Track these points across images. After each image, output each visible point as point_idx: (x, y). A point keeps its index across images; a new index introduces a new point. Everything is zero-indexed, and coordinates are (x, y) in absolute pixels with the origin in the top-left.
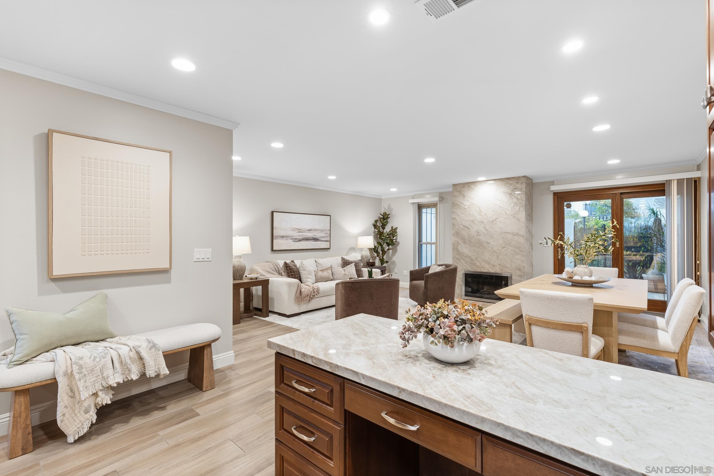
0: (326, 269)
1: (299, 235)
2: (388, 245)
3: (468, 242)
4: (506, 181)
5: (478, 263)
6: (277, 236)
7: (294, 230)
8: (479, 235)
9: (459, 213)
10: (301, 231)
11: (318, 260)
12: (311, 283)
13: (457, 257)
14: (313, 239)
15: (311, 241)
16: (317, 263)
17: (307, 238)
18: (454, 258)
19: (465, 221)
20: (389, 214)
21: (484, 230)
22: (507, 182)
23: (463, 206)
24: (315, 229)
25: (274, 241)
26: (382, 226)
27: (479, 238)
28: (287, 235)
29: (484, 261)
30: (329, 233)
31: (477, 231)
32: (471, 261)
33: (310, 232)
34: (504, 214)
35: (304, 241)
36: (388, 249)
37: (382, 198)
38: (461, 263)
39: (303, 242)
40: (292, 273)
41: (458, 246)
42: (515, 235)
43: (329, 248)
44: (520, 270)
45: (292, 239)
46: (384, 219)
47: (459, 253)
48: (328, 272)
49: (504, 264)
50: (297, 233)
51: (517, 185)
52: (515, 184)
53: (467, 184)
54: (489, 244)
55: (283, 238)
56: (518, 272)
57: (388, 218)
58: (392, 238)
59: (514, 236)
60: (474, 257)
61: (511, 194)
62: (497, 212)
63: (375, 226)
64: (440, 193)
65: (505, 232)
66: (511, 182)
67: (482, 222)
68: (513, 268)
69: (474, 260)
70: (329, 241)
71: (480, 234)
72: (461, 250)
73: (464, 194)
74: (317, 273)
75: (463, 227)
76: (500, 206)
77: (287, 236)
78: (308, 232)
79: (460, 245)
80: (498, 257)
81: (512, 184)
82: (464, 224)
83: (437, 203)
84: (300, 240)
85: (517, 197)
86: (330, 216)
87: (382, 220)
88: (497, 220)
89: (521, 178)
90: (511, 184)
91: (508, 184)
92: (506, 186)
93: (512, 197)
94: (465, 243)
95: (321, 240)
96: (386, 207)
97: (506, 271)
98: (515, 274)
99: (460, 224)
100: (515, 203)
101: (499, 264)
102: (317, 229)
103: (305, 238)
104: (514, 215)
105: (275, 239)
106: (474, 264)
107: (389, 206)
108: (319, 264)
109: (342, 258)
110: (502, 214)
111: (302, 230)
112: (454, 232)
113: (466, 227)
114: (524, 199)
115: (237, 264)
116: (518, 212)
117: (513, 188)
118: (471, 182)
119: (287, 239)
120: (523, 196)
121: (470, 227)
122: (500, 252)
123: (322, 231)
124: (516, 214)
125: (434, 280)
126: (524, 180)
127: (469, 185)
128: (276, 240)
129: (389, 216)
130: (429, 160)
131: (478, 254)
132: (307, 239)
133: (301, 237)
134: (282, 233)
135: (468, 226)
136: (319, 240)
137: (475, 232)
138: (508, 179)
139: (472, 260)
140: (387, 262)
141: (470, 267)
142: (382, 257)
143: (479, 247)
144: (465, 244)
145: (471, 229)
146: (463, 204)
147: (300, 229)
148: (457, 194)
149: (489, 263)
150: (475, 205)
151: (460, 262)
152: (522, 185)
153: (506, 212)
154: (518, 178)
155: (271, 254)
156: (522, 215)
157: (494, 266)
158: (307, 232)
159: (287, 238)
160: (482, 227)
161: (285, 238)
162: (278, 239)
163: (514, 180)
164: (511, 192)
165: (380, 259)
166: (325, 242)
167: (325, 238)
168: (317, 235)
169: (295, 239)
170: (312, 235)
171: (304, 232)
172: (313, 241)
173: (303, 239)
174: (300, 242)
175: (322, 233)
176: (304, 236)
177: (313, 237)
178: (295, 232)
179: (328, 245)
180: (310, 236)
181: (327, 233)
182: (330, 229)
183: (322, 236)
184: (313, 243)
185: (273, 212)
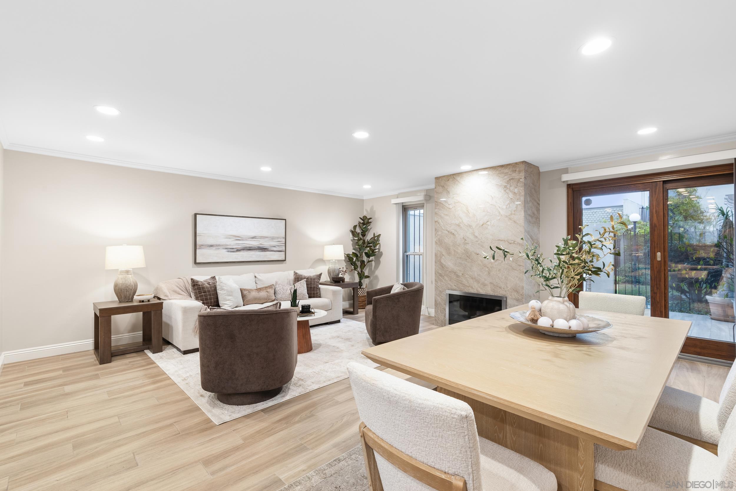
0: (266, 287)
1: (237, 244)
2: (368, 255)
3: (453, 253)
4: (500, 169)
5: (464, 281)
6: (202, 245)
7: (229, 237)
8: (466, 244)
9: (442, 215)
10: (240, 239)
11: (259, 275)
12: (230, 306)
13: (440, 272)
14: (258, 249)
15: (256, 251)
16: (256, 279)
17: (250, 247)
18: (437, 273)
19: (450, 226)
20: (371, 218)
21: (472, 237)
22: (500, 171)
23: (447, 205)
24: (262, 237)
26: (362, 232)
27: (467, 247)
28: (218, 243)
29: (472, 278)
30: (284, 240)
31: (463, 238)
32: (457, 278)
33: (254, 240)
34: (497, 215)
35: (244, 251)
36: (369, 262)
37: (364, 199)
38: (445, 280)
39: (243, 252)
40: (202, 293)
41: (441, 257)
42: (511, 243)
43: (284, 259)
44: (517, 292)
45: (226, 249)
46: (364, 224)
47: (443, 267)
48: (267, 291)
49: (497, 283)
50: (235, 241)
51: (514, 175)
52: (511, 173)
53: (452, 175)
54: (479, 255)
55: (211, 248)
56: (515, 295)
57: (369, 223)
58: (373, 248)
59: (510, 245)
60: (460, 273)
61: (505, 187)
62: (488, 212)
63: (353, 233)
64: (427, 190)
65: (499, 239)
66: (506, 171)
67: (470, 226)
68: (509, 288)
69: (460, 276)
70: (283, 251)
71: (468, 242)
72: (444, 263)
73: (448, 190)
74: (249, 292)
75: (447, 232)
76: (491, 205)
77: (219, 245)
78: (251, 239)
79: (443, 257)
80: (489, 273)
81: (508, 173)
82: (448, 229)
83: (424, 203)
84: (238, 250)
85: (513, 191)
86: (284, 221)
87: (361, 225)
88: (488, 223)
89: (518, 164)
90: (506, 173)
91: (503, 173)
92: (499, 177)
93: (507, 191)
94: (449, 253)
95: (271, 250)
96: (369, 210)
97: (499, 292)
98: (510, 297)
99: (443, 228)
100: (511, 199)
101: (491, 283)
102: (265, 236)
103: (246, 247)
104: (509, 215)
105: (199, 249)
106: (460, 282)
107: (372, 209)
108: (259, 280)
109: (294, 272)
110: (494, 215)
111: (242, 238)
112: (437, 240)
113: (451, 233)
114: (523, 194)
115: (121, 282)
116: (514, 211)
117: (508, 179)
118: (457, 174)
119: (219, 249)
120: (522, 189)
121: (455, 233)
122: (492, 266)
123: (273, 238)
124: (512, 214)
125: (386, 306)
126: (522, 167)
127: (454, 177)
128: (199, 250)
129: (370, 221)
130: (361, 135)
131: (465, 269)
132: (250, 249)
133: (239, 247)
134: (211, 241)
135: (453, 231)
136: (269, 250)
137: (461, 239)
138: (502, 166)
139: (458, 276)
140: (367, 277)
141: (455, 286)
142: (361, 271)
143: (466, 260)
144: (450, 256)
145: (457, 236)
146: (447, 203)
147: (238, 236)
148: (440, 189)
149: (478, 281)
150: (461, 204)
151: (443, 279)
152: (519, 174)
153: (499, 212)
154: (514, 165)
155: (193, 267)
156: (520, 216)
157: (484, 285)
159: (218, 248)
160: (469, 233)
161: (215, 248)
163: (510, 168)
164: (506, 185)
165: (358, 273)
166: (277, 253)
167: (277, 248)
168: (265, 243)
169: (230, 249)
170: (257, 244)
171: (244, 240)
172: (259, 251)
173: (244, 249)
174: (238, 253)
175: (273, 241)
176: (244, 245)
177: (258, 246)
178: (231, 240)
179: (280, 256)
180: (255, 245)
181: (281, 241)
182: (285, 237)
183: (272, 245)
184: (259, 253)
185: (196, 215)
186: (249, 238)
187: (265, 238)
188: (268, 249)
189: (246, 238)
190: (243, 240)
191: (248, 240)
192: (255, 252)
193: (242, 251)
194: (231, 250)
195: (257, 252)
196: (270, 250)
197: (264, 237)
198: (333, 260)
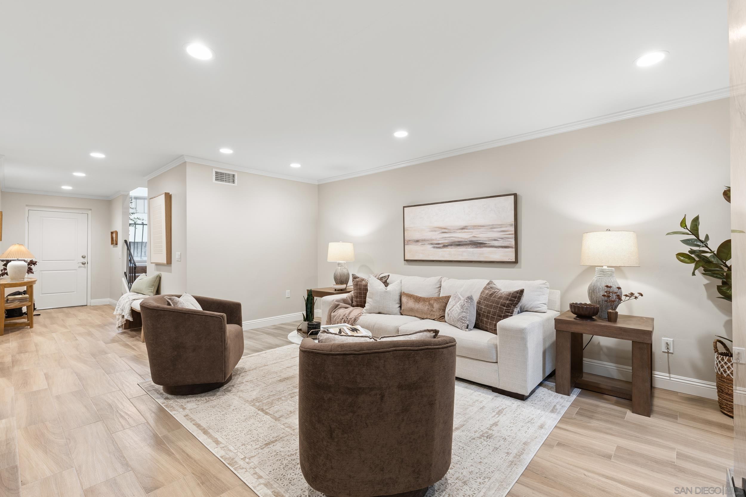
1: (443, 238)
6: (409, 241)
7: (434, 229)
10: (447, 231)
14: (471, 244)
17: (459, 242)
24: (475, 226)
25: (406, 246)
28: (423, 238)
33: (465, 232)
35: (452, 247)
39: (451, 248)
43: (515, 260)
45: (432, 244)
50: (440, 234)
55: (417, 243)
70: (512, 247)
84: (445, 246)
86: (514, 197)
95: (490, 245)
103: (454, 242)
105: (407, 244)
111: (448, 229)
119: (424, 244)
123: (492, 227)
132: (459, 244)
133: (446, 241)
134: (417, 236)
147: (445, 227)
155: (405, 265)
158: (459, 232)
159: (423, 243)
161: (421, 243)
162: (411, 244)
167: (500, 242)
171: (452, 232)
172: (472, 247)
173: (451, 244)
174: (445, 249)
175: (493, 231)
177: (471, 239)
179: (509, 255)
180: (466, 239)
181: (506, 230)
182: (514, 223)
183: (491, 237)
184: (472, 250)
185: (404, 207)
186: (457, 230)
187: (479, 227)
191: (457, 232)
192: (466, 248)
196: (488, 245)
197: (479, 226)
198: (602, 266)
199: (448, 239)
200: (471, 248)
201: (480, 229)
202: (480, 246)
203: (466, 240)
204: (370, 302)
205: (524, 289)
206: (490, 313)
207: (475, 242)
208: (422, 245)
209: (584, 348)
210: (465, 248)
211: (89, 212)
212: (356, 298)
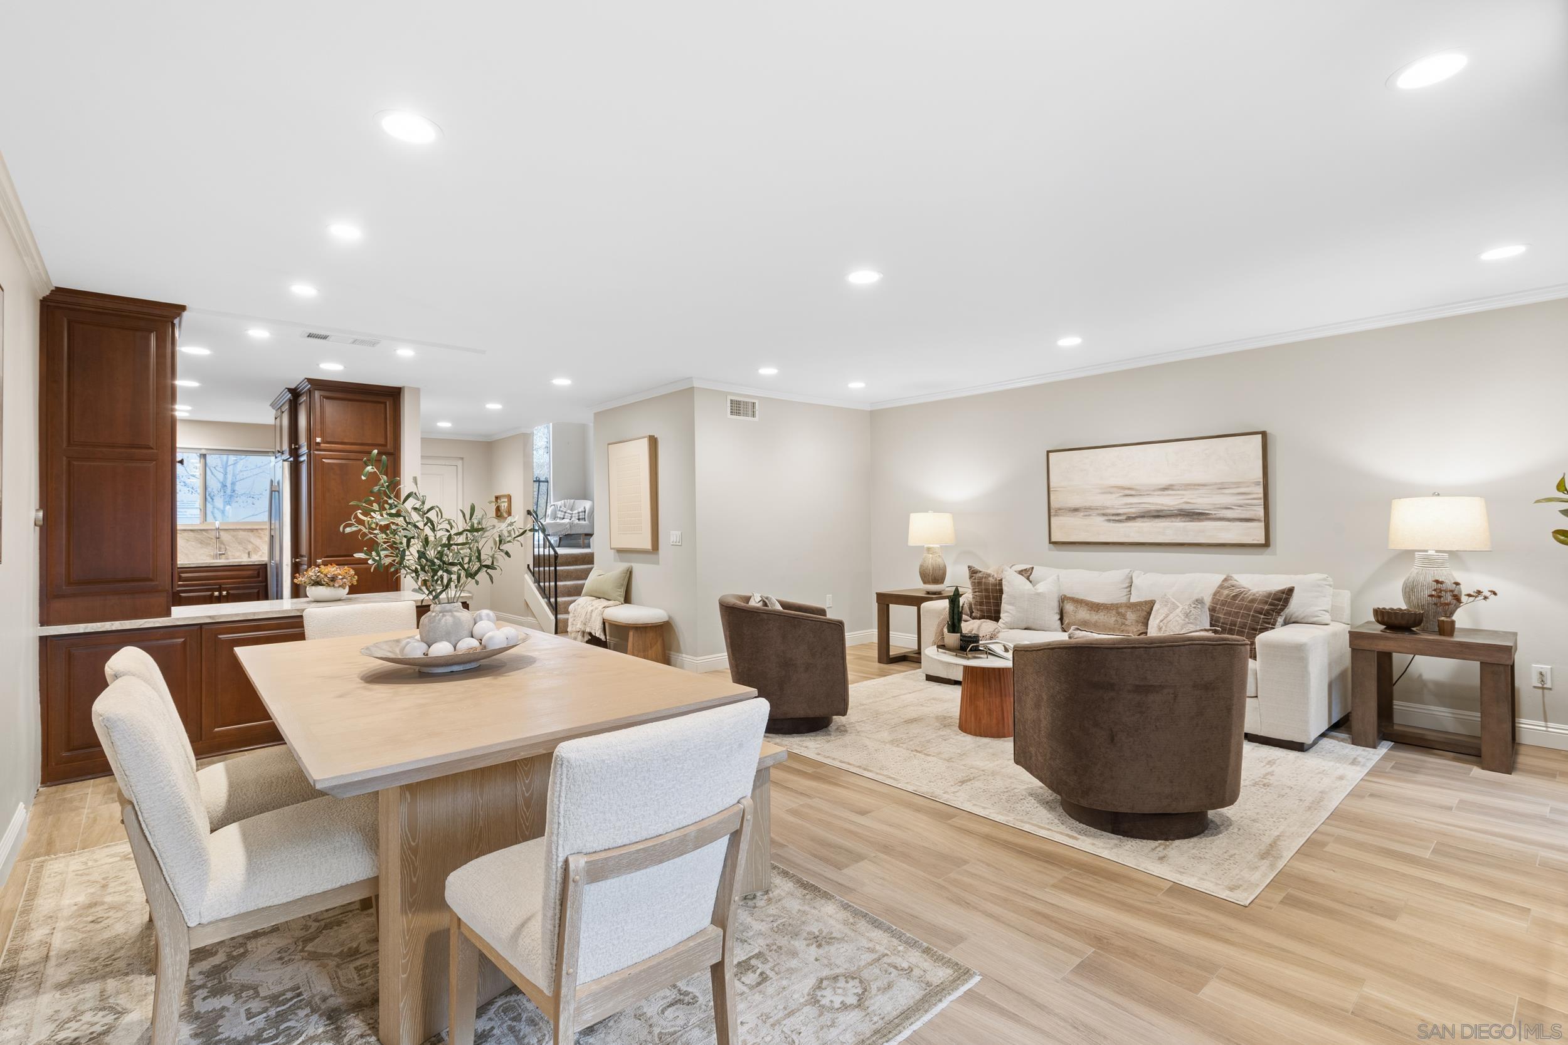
1: (1127, 504)
6: (1060, 509)
7: (1109, 490)
10: (1133, 493)
14: (1180, 515)
15: (1174, 519)
17: (1158, 511)
24: (1189, 485)
25: (1053, 519)
28: (1087, 504)
30: (1263, 492)
33: (1170, 495)
35: (1145, 520)
39: (1143, 522)
43: (1264, 542)
45: (1104, 515)
50: (1121, 498)
55: (1076, 513)
70: (1259, 520)
74: (1086, 607)
77: (1090, 508)
78: (1161, 493)
84: (1130, 518)
86: (1261, 437)
95: (1218, 516)
102: (1197, 482)
103: (1149, 511)
105: (1055, 515)
109: (1228, 578)
111: (1136, 490)
119: (1089, 515)
123: (1221, 487)
128: (1056, 518)
132: (1158, 515)
133: (1133, 510)
134: (1075, 501)
136: (1211, 516)
147: (1129, 487)
155: (1050, 550)
158: (1158, 495)
159: (1086, 513)
161: (1082, 514)
162: (1061, 515)
166: (1238, 523)
167: (1238, 511)
168: (1200, 501)
169: (1113, 515)
170: (1176, 503)
171: (1144, 495)
172: (1183, 519)
173: (1142, 514)
174: (1131, 524)
175: (1223, 494)
176: (1143, 506)
177: (1180, 507)
178: (1113, 496)
179: (1256, 533)
180: (1171, 506)
181: (1249, 492)
182: (1262, 480)
183: (1220, 504)
184: (1182, 524)
185: (1048, 452)
186: (1154, 491)
187: (1196, 487)
188: (1208, 514)
189: (1147, 490)
190: (1141, 495)
191: (1154, 495)
192: (1172, 522)
193: (1140, 519)
194: (1114, 518)
195: (1175, 522)
196: (1214, 516)
197: (1195, 485)
198: (1426, 551)
199: (1138, 506)
200: (1179, 522)
201: (1199, 489)
202: (1198, 519)
203: (1172, 509)
204: (1011, 612)
205: (1294, 587)
206: (1235, 625)
207: (1191, 512)
208: (1086, 516)
209: (1394, 682)
210: (1168, 522)
211: (460, 463)
212: (980, 605)
